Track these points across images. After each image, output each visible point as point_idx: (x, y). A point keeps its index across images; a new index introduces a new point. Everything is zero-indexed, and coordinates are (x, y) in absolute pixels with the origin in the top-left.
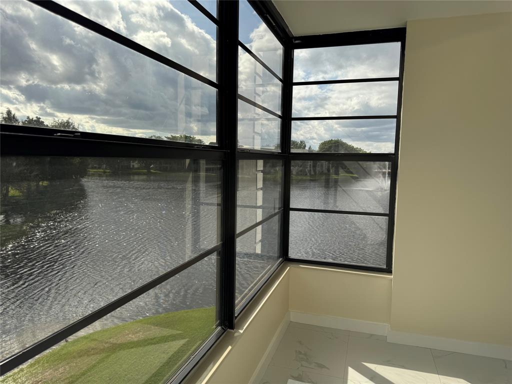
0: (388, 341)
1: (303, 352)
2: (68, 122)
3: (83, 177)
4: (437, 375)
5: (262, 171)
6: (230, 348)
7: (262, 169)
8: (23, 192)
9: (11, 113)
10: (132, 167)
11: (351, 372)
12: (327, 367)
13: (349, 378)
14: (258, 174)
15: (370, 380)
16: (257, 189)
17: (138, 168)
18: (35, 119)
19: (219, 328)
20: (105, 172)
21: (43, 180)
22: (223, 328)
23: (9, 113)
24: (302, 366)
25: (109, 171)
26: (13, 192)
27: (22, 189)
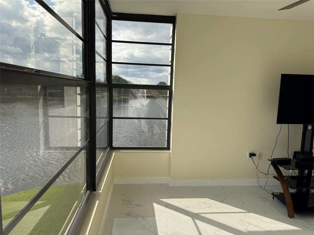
0: (170, 186)
1: (127, 200)
4: (196, 199)
5: (80, 94)
6: (97, 202)
7: (79, 93)
11: (156, 205)
12: (142, 205)
13: (155, 208)
14: (77, 96)
15: (166, 207)
16: (77, 106)
19: (88, 192)
22: (90, 191)
24: (128, 207)
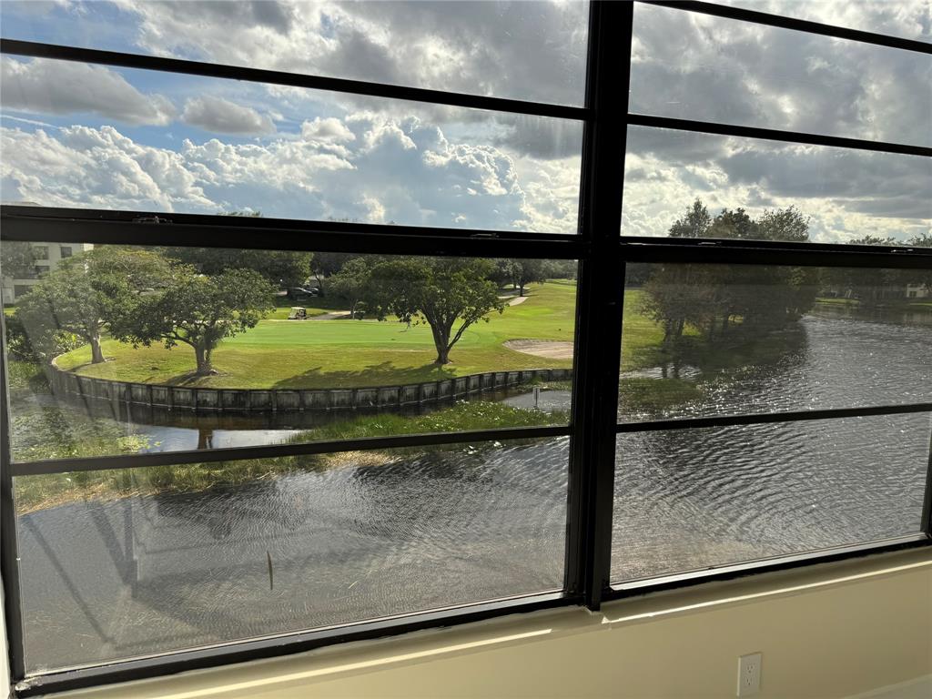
2: (789, 214)
3: (804, 312)
8: (703, 331)
9: (700, 206)
10: (908, 295)
17: (923, 299)
18: (735, 212)
20: (849, 305)
21: (736, 314)
23: (698, 205)
25: (856, 302)
26: (689, 330)
27: (703, 325)
